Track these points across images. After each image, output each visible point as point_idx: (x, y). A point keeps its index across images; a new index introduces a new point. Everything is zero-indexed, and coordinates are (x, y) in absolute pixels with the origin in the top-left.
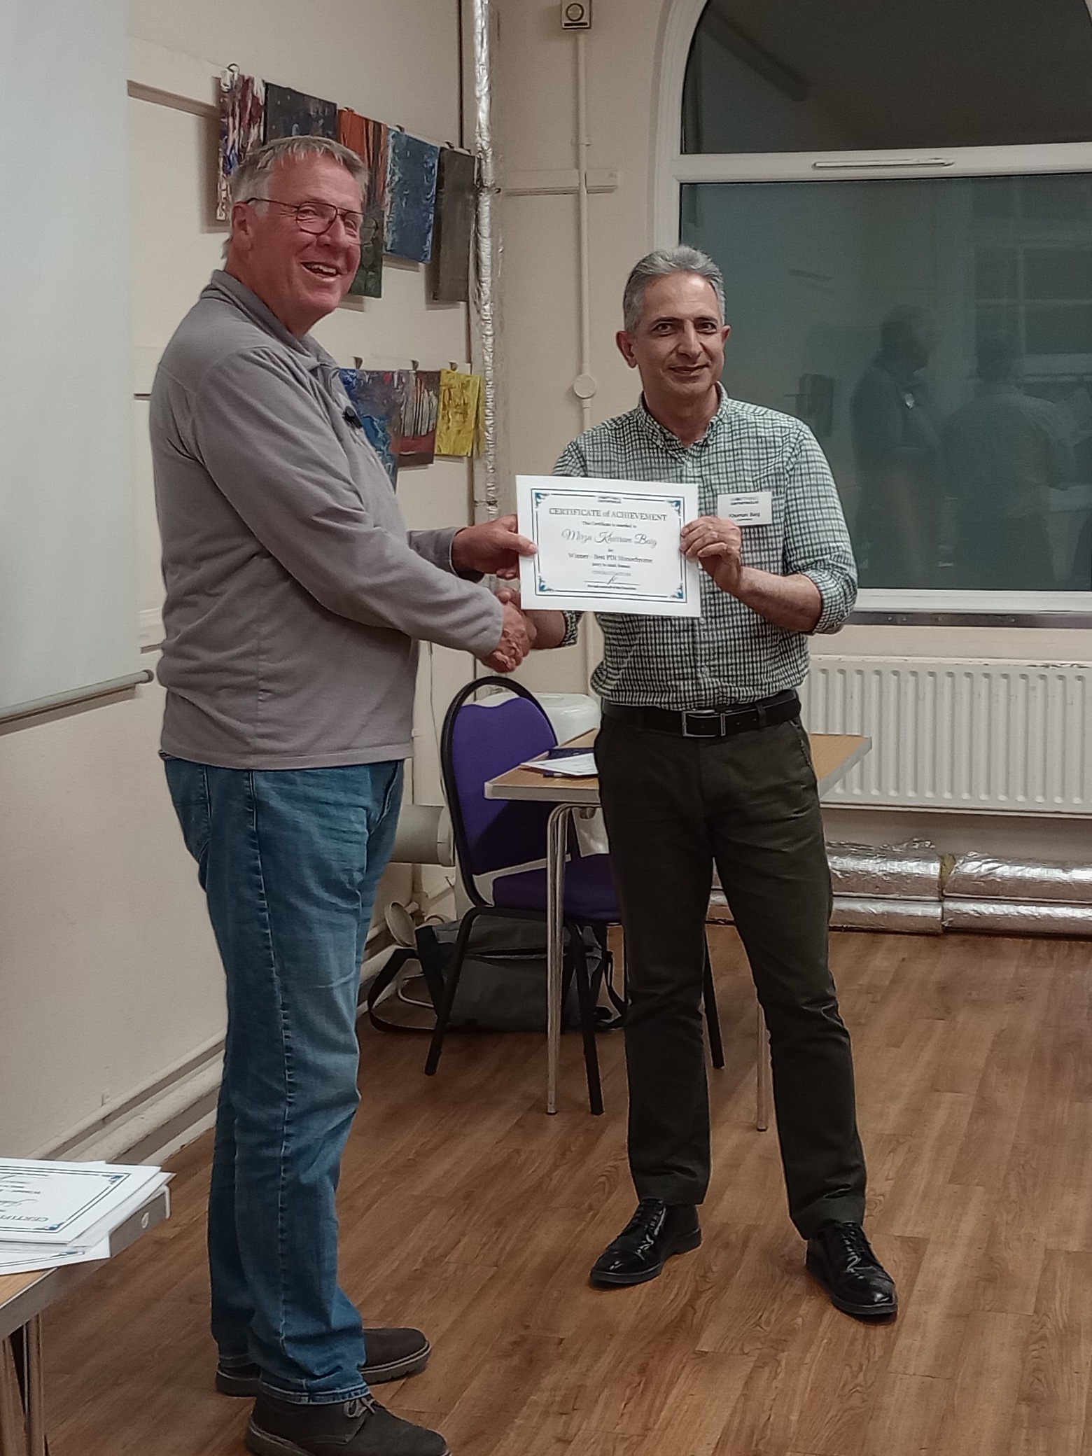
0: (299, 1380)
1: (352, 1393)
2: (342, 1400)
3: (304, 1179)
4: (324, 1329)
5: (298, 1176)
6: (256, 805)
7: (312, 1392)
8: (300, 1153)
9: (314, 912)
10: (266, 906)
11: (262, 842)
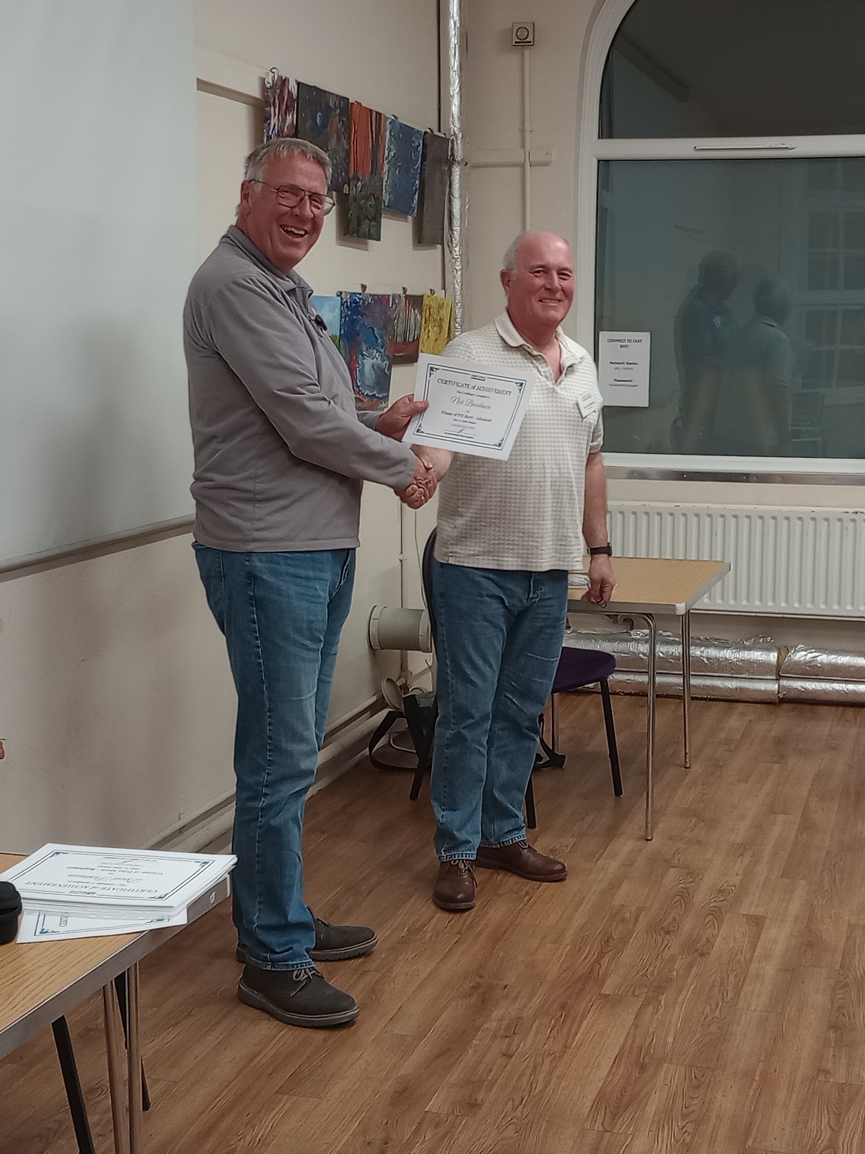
0: (266, 955)
1: (299, 965)
2: (291, 969)
3: (273, 823)
4: (283, 921)
5: (269, 821)
6: (253, 578)
7: (274, 962)
8: (270, 806)
9: (292, 649)
10: (259, 645)
11: (257, 602)
